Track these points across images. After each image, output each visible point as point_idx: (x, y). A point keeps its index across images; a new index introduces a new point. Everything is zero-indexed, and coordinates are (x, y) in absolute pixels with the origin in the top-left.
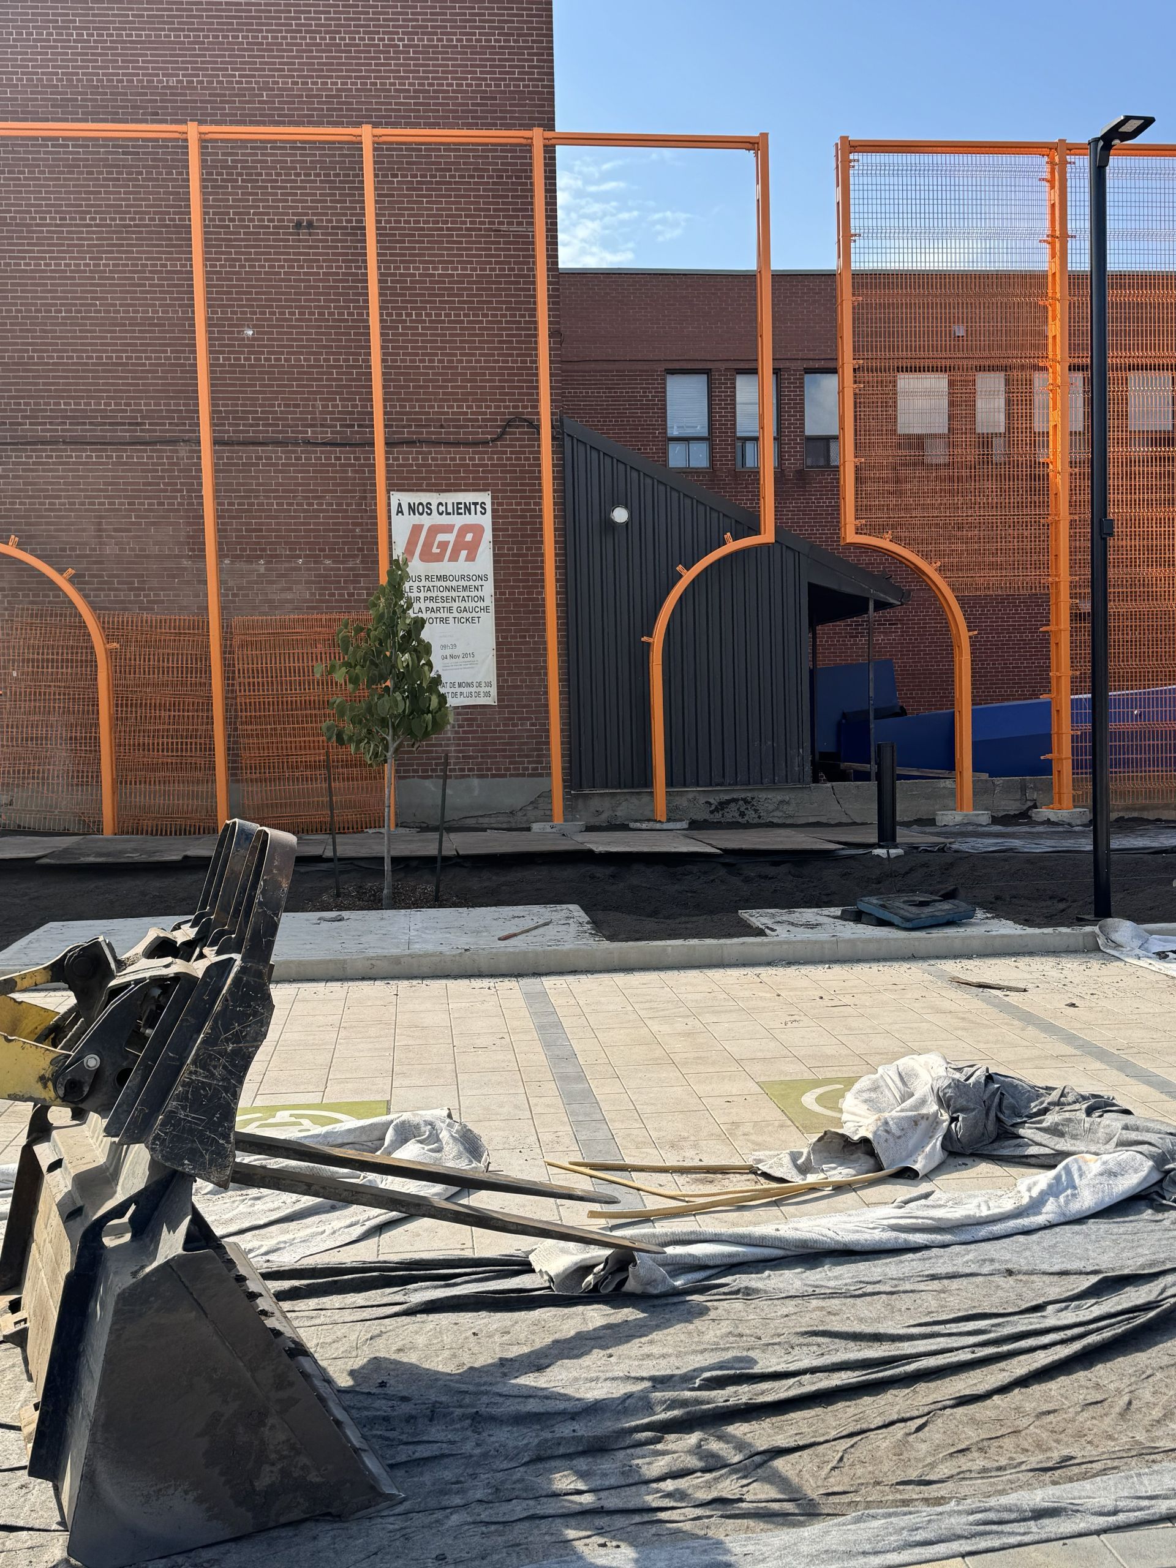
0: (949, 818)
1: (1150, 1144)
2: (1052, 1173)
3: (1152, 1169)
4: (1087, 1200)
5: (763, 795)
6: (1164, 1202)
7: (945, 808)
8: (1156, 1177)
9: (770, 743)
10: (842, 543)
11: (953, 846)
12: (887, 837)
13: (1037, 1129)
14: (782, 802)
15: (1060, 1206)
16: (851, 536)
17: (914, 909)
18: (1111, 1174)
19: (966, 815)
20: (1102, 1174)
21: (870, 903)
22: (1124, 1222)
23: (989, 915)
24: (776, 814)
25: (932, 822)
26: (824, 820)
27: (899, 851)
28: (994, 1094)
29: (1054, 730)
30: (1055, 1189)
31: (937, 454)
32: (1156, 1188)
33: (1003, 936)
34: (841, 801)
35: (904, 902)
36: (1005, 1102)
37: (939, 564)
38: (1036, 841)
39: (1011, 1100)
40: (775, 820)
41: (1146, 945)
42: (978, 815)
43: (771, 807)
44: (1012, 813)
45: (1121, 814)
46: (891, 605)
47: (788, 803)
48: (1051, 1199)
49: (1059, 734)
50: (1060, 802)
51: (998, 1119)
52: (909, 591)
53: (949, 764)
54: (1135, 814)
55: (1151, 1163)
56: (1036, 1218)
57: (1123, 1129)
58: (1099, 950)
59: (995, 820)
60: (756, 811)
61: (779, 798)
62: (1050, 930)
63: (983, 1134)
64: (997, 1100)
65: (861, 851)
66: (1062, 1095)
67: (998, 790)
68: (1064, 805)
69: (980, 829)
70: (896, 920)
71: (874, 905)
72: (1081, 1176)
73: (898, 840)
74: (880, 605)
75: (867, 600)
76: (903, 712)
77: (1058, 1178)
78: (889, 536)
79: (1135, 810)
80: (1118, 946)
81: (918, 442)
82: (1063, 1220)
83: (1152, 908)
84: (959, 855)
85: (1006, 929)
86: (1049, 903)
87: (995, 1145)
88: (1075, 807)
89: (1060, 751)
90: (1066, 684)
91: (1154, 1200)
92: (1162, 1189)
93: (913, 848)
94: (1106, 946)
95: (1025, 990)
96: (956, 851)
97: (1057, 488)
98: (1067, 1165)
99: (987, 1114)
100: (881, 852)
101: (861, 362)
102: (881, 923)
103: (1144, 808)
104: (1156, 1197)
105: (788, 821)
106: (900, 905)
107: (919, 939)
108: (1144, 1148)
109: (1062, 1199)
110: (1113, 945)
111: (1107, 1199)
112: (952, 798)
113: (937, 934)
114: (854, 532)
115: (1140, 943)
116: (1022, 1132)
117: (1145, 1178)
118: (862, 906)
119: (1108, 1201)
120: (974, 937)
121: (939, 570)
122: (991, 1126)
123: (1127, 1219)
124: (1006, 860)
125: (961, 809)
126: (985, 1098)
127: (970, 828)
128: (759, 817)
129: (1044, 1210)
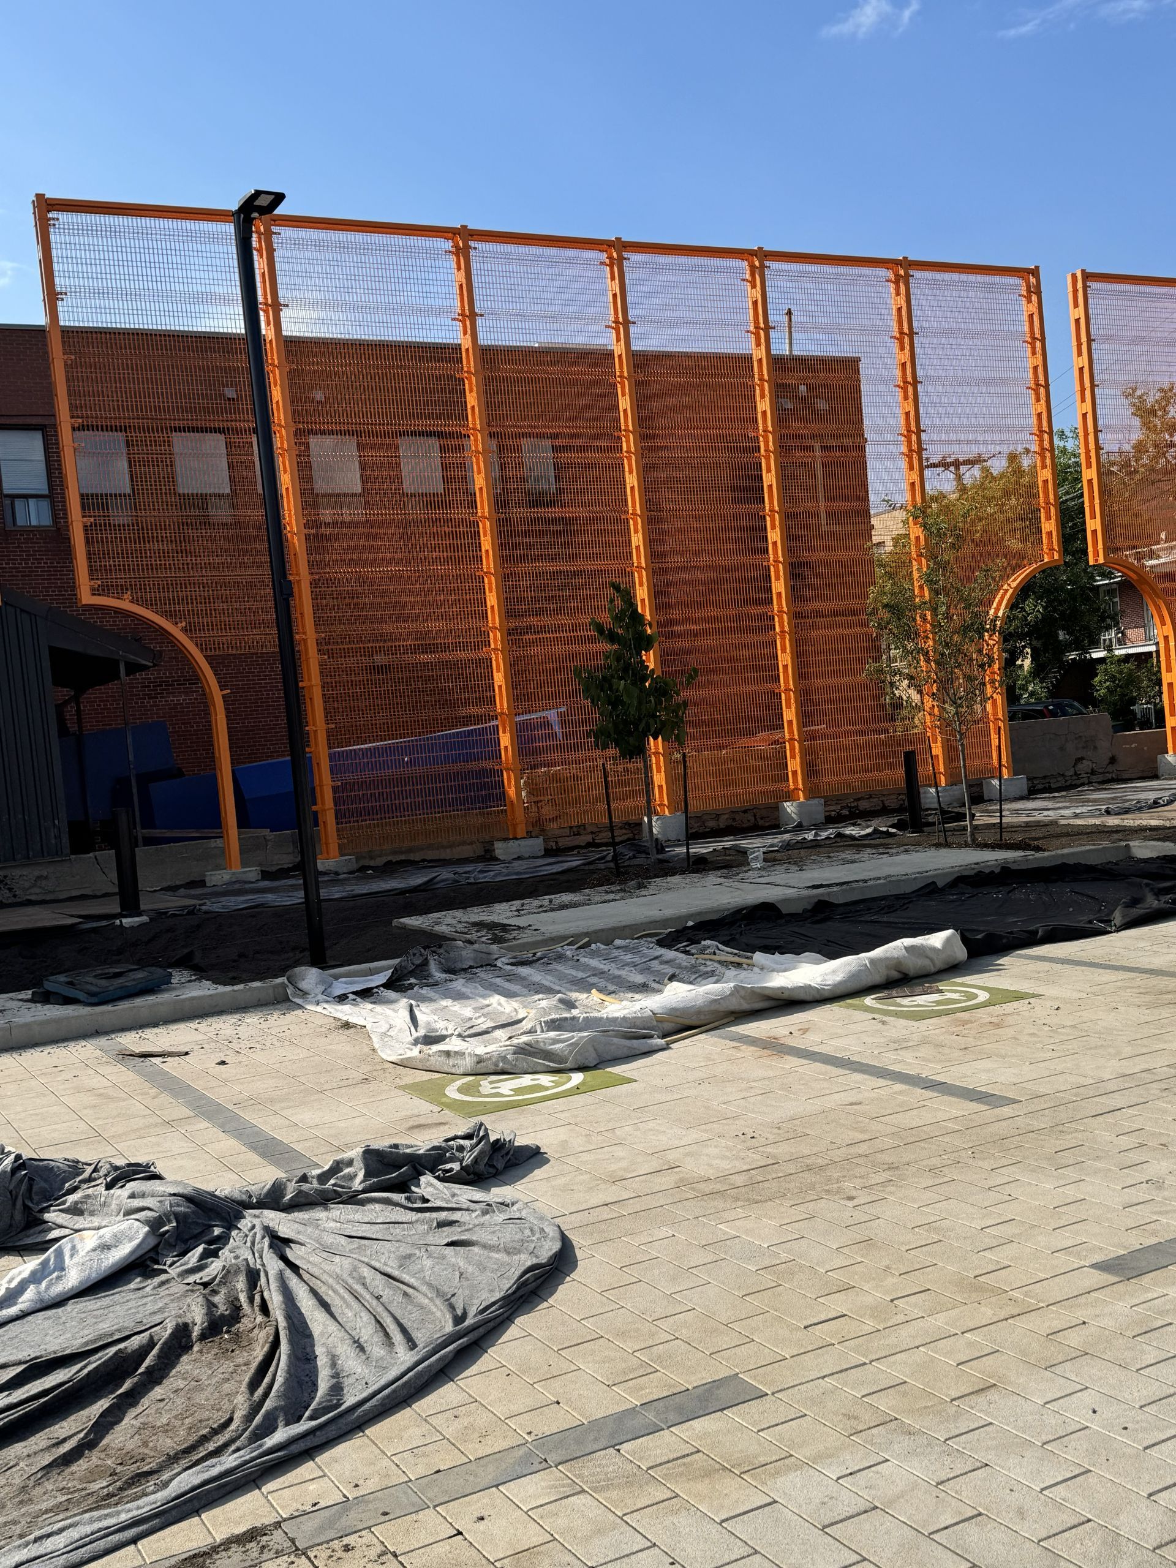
0: (218, 878)
1: (149, 1209)
2: (43, 1257)
3: (147, 1235)
4: (73, 1278)
5: (17, 873)
6: (156, 1267)
7: (218, 867)
8: (152, 1242)
9: (20, 816)
10: (79, 605)
11: (203, 907)
12: (131, 906)
13: (60, 1210)
14: (39, 878)
15: (39, 1293)
16: (86, 598)
17: (104, 983)
18: (105, 1247)
19: (234, 874)
20: (94, 1250)
21: (56, 982)
22: (107, 1296)
23: (193, 978)
24: (32, 891)
25: (202, 883)
26: (88, 892)
27: (144, 919)
28: (21, 1181)
29: (317, 782)
30: (39, 1274)
31: (221, 513)
32: (152, 1254)
33: (193, 998)
34: (106, 871)
35: (95, 976)
36: (35, 1188)
37: (184, 624)
38: (290, 894)
39: (43, 1184)
40: (33, 898)
41: (329, 990)
42: (245, 872)
43: (27, 885)
44: (286, 866)
45: (389, 858)
46: (144, 668)
47: (46, 878)
48: (32, 1287)
49: (321, 786)
50: (328, 853)
51: (25, 1207)
52: (161, 652)
53: (215, 821)
54: (403, 857)
55: (147, 1228)
56: (9, 1310)
57: (130, 1197)
58: (289, 1000)
59: (265, 875)
60: (10, 890)
61: (36, 873)
62: (241, 987)
63: (11, 1225)
64: (24, 1187)
65: (104, 923)
66: (95, 1170)
67: (270, 844)
68: (331, 855)
69: (247, 886)
70: (81, 996)
71: (60, 983)
72: (72, 1256)
73: (142, 907)
74: (133, 668)
75: (116, 663)
76: (180, 773)
77: (45, 1264)
78: (127, 596)
79: (402, 853)
80: (304, 994)
81: (202, 501)
82: (38, 1306)
83: (369, 950)
84: (207, 916)
85: (204, 990)
86: (291, 954)
87: (21, 1235)
88: (342, 855)
89: (323, 803)
90: (322, 738)
91: (148, 1266)
92: (158, 1253)
93: (161, 914)
94: (295, 995)
95: (187, 1053)
96: (206, 912)
97: (295, 548)
98: (60, 1247)
99: (14, 1204)
100: (127, 922)
101: (80, 420)
102: (68, 1001)
103: (410, 850)
104: (149, 1263)
105: (48, 897)
106: (91, 981)
107: (102, 1013)
108: (141, 1215)
109: (44, 1284)
110: (301, 993)
111: (94, 1275)
112: (220, 859)
113: (124, 1006)
114: (89, 592)
115: (324, 988)
116: (47, 1216)
117: (139, 1246)
118: (49, 986)
119: (95, 1276)
120: (162, 1004)
121: (185, 630)
122: (18, 1216)
123: (115, 1291)
124: (253, 916)
125: (231, 868)
126: (11, 1187)
127: (237, 886)
128: (15, 896)
129: (20, 1300)
